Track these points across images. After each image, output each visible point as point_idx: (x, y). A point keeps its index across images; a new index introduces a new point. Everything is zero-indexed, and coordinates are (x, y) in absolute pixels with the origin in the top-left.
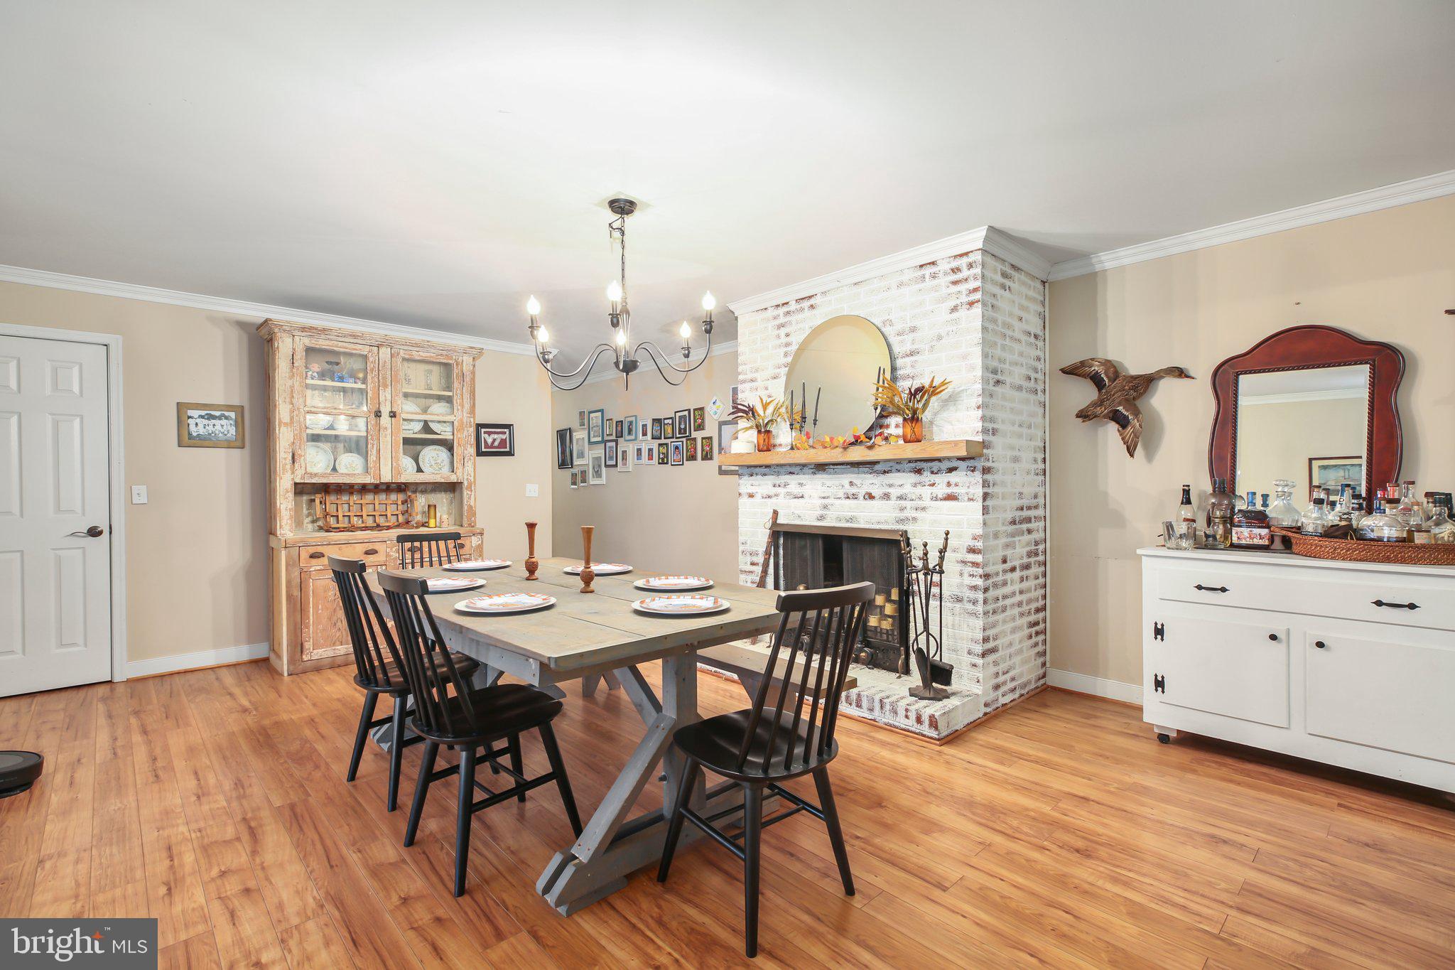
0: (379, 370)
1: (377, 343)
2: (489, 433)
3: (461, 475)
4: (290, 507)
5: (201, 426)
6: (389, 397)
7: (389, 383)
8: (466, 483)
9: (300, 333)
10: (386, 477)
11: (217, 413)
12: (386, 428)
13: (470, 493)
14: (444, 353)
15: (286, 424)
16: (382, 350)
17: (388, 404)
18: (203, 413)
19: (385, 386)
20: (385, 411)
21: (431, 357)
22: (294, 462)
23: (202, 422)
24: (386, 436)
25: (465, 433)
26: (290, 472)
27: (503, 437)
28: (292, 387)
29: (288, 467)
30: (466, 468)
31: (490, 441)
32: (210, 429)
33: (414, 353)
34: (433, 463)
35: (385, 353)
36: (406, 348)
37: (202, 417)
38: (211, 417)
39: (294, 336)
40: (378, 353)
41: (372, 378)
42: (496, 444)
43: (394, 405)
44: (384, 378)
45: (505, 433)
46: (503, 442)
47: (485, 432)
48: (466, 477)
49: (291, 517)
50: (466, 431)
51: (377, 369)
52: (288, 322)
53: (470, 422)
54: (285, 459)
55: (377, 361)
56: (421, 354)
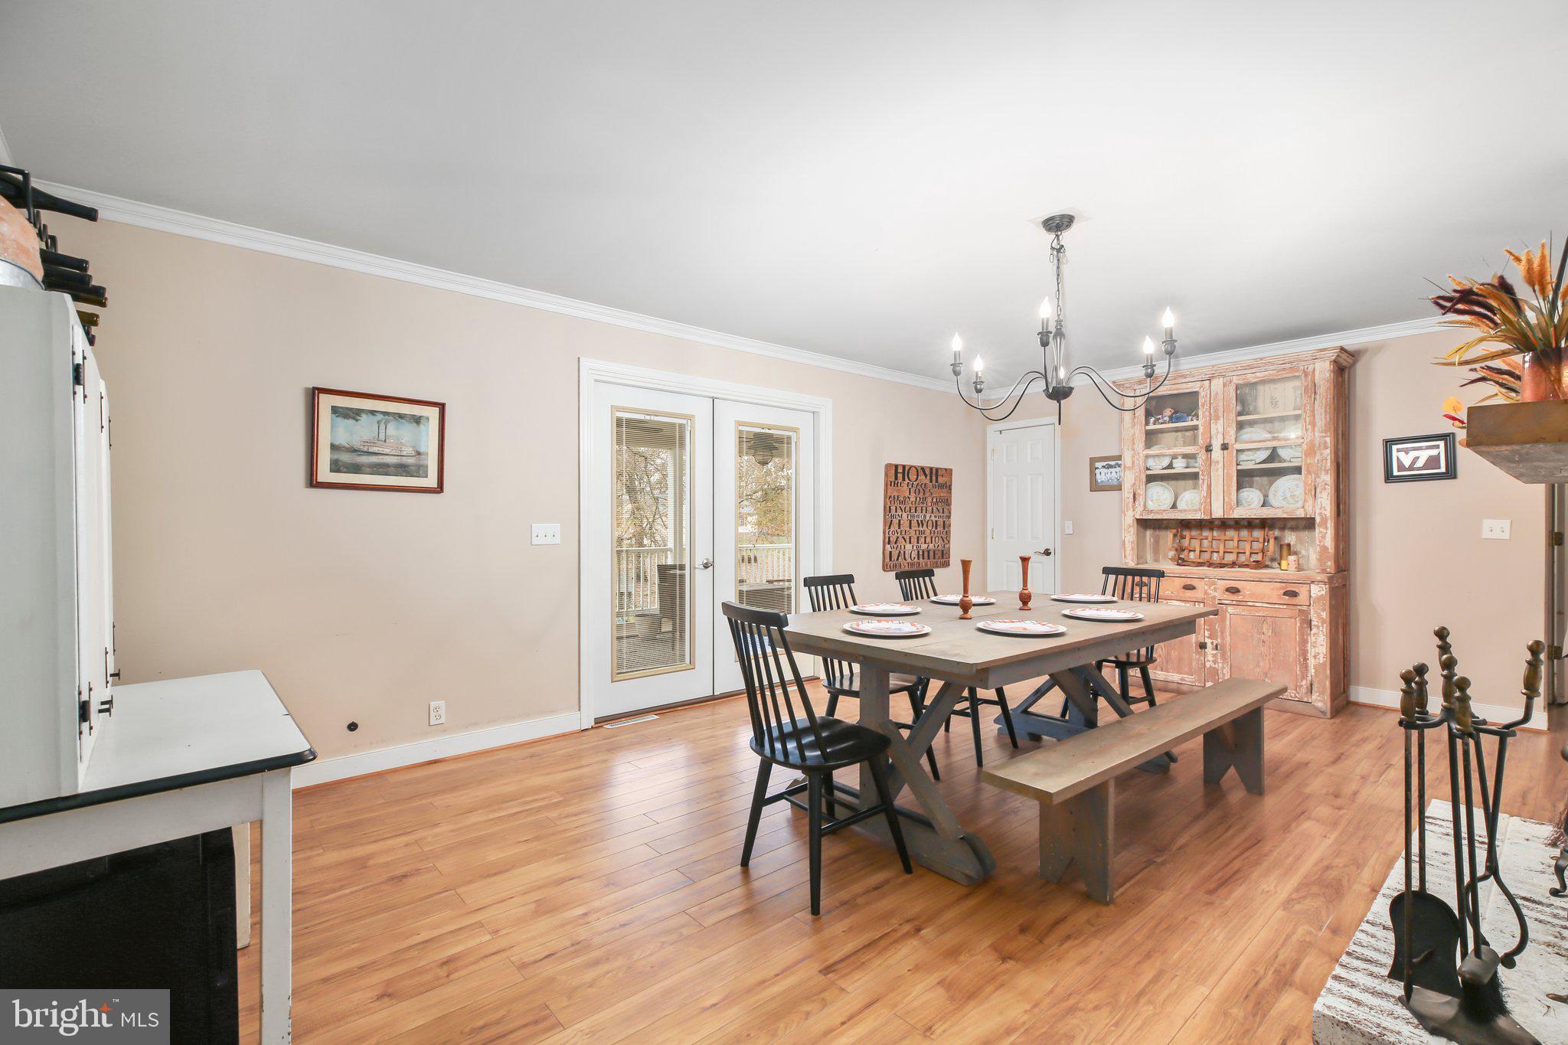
0: (1210, 403)
1: (1207, 376)
2: (1407, 451)
3: (1311, 508)
4: (1131, 540)
5: (1103, 474)
6: (1221, 429)
7: (1221, 414)
8: (1318, 520)
9: (1140, 387)
10: (1218, 513)
11: (1113, 463)
12: (1217, 462)
13: (1324, 531)
14: (1288, 366)
15: (1129, 468)
16: (1213, 382)
17: (1220, 437)
18: (1104, 464)
19: (1217, 418)
20: (1216, 445)
21: (1272, 375)
22: (1134, 501)
23: (1104, 471)
24: (1217, 470)
25: (1318, 457)
26: (1132, 510)
27: (1434, 452)
28: (1134, 435)
29: (1131, 505)
30: (1319, 500)
31: (1407, 461)
32: (1109, 475)
33: (1249, 376)
34: (1288, 495)
35: (1217, 384)
36: (1239, 373)
37: (1104, 467)
38: (1110, 467)
39: (1135, 390)
40: (1210, 386)
41: (1204, 412)
42: (1420, 463)
43: (1227, 437)
44: (1216, 411)
45: (1437, 447)
46: (1433, 461)
47: (1398, 450)
48: (1318, 511)
49: (1133, 549)
50: (1318, 454)
51: (1208, 403)
52: (1127, 380)
53: (1325, 442)
54: (1128, 498)
55: (1208, 396)
56: (1258, 374)
